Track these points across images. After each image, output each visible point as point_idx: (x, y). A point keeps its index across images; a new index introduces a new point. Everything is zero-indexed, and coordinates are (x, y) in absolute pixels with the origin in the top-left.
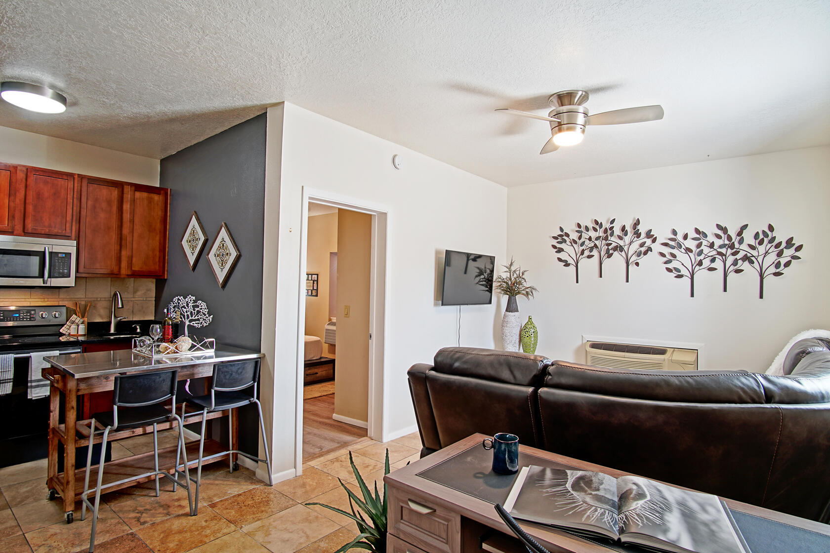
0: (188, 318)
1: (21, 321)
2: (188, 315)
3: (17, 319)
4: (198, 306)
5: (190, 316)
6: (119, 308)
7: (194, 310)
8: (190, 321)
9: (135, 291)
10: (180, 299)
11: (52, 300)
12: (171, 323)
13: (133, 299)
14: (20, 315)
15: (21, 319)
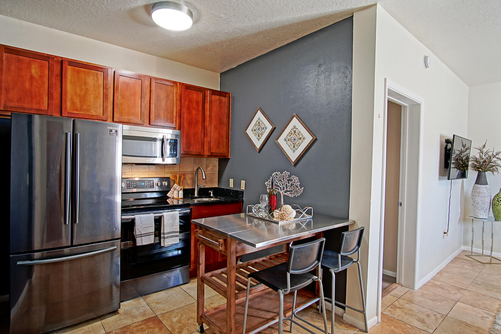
0: (284, 189)
1: (146, 188)
2: (284, 187)
3: (143, 187)
4: (292, 180)
5: (285, 187)
6: (204, 179)
7: (289, 183)
8: (285, 192)
9: (207, 167)
10: (278, 174)
11: (161, 173)
12: (275, 194)
13: (206, 173)
14: (145, 184)
15: (146, 186)
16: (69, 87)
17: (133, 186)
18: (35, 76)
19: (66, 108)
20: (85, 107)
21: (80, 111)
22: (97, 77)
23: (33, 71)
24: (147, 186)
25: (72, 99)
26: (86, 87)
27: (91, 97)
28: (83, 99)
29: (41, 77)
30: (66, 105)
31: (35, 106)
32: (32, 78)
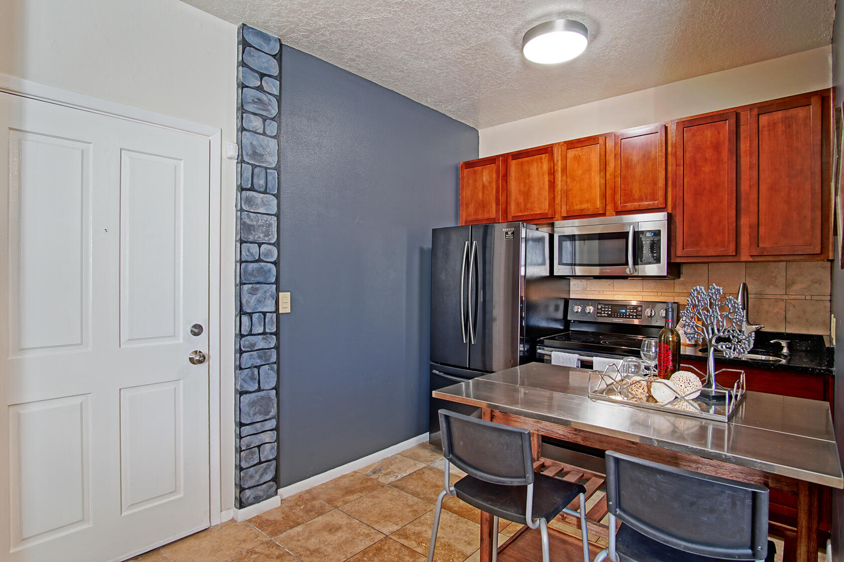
1: (627, 318)
3: (623, 315)
9: (788, 286)
13: (785, 297)
14: (626, 311)
15: (628, 315)
16: (514, 185)
17: (606, 313)
18: (486, 183)
19: (510, 211)
20: (529, 206)
21: (524, 211)
22: (541, 162)
23: (484, 179)
24: (630, 315)
25: (516, 199)
26: (530, 179)
27: (535, 191)
28: (527, 194)
29: (490, 183)
30: (510, 209)
31: (486, 216)
32: (484, 186)
